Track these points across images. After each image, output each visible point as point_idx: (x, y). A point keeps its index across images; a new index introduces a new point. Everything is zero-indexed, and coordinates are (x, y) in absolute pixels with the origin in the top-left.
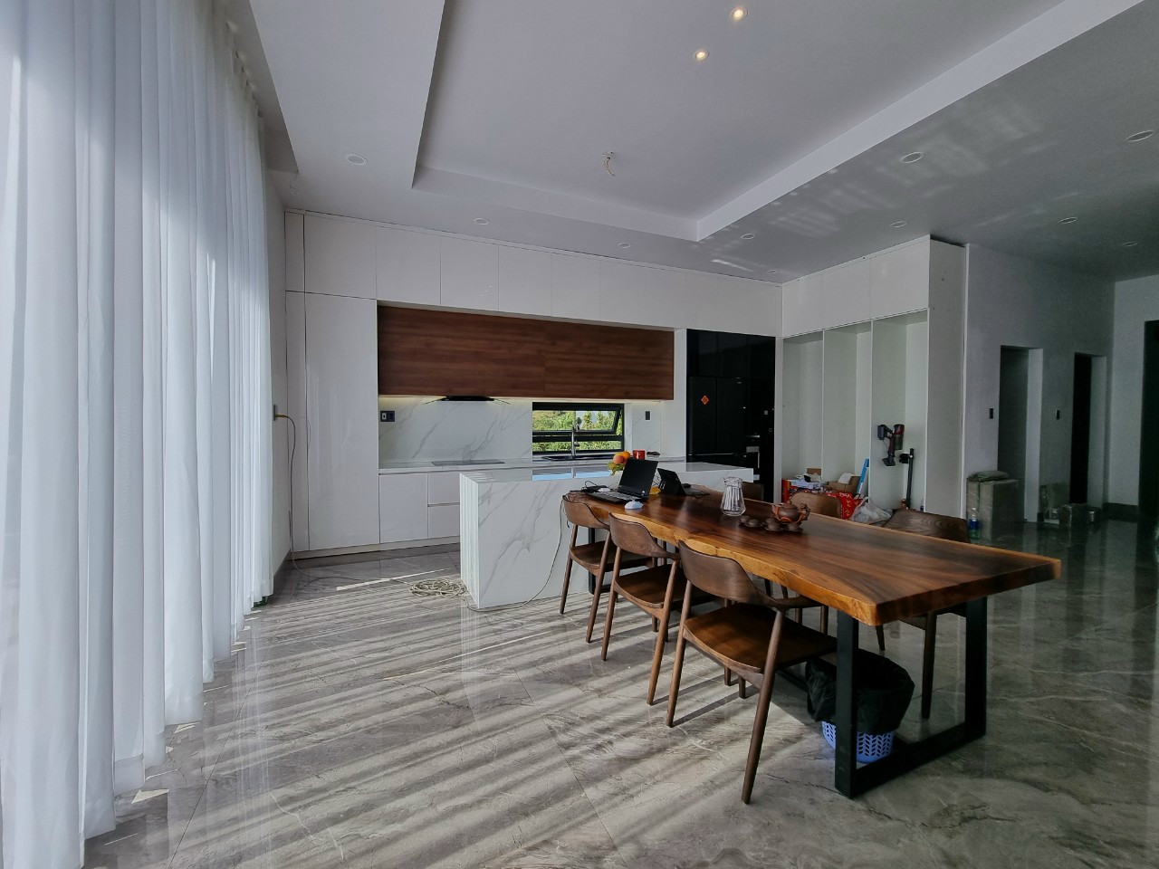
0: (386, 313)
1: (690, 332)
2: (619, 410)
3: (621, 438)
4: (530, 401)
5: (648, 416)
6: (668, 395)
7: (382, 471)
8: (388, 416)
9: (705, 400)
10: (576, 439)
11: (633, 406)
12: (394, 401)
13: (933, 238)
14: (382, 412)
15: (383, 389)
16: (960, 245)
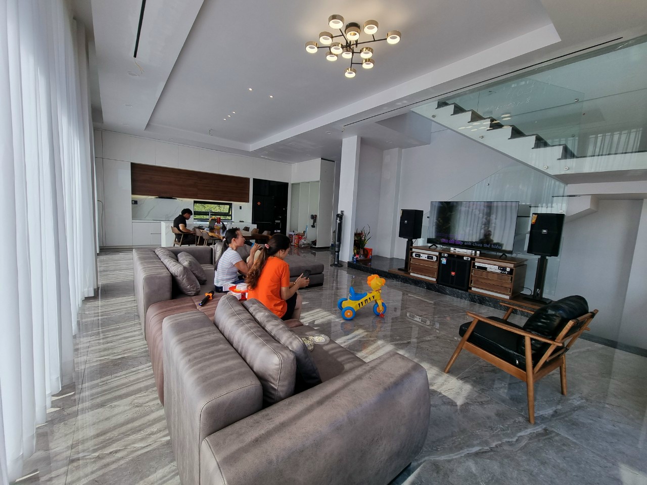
0: (134, 166)
1: (254, 179)
2: (230, 205)
3: (231, 215)
4: (192, 200)
5: (241, 208)
6: (248, 201)
7: (133, 221)
8: (135, 202)
9: (259, 203)
10: (211, 215)
11: (235, 204)
12: (138, 197)
13: (322, 159)
14: (132, 201)
15: (133, 193)
16: (334, 161)
